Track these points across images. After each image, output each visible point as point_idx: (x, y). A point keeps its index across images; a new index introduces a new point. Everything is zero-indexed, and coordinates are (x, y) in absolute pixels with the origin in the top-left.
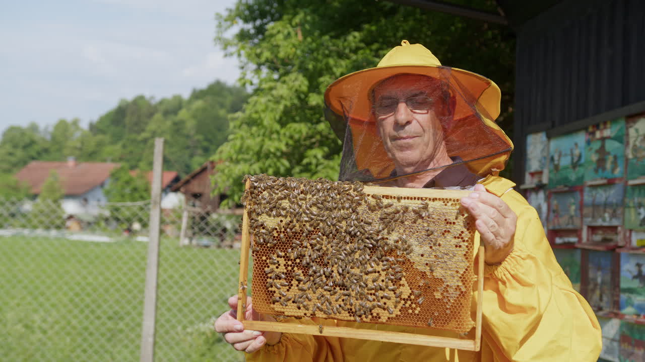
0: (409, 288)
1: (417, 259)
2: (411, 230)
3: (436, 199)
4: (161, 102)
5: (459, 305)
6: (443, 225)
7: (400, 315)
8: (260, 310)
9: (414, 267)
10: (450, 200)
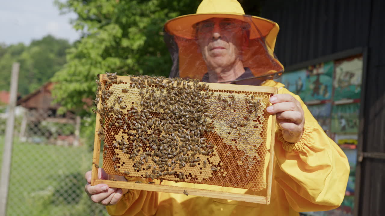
0: (219, 157)
1: (225, 136)
2: (222, 114)
3: (240, 92)
4: (11, 47)
5: (256, 170)
6: (245, 112)
7: (212, 177)
8: (109, 172)
9: (223, 142)
10: (251, 93)
